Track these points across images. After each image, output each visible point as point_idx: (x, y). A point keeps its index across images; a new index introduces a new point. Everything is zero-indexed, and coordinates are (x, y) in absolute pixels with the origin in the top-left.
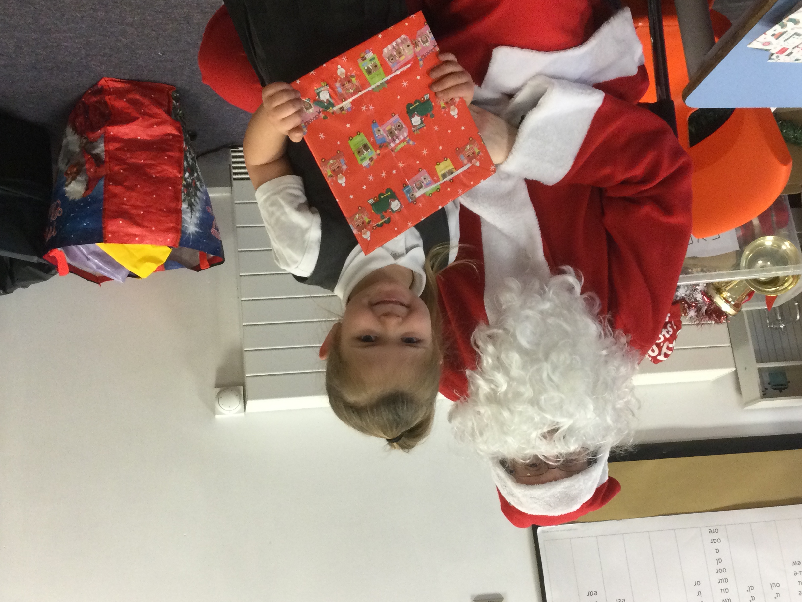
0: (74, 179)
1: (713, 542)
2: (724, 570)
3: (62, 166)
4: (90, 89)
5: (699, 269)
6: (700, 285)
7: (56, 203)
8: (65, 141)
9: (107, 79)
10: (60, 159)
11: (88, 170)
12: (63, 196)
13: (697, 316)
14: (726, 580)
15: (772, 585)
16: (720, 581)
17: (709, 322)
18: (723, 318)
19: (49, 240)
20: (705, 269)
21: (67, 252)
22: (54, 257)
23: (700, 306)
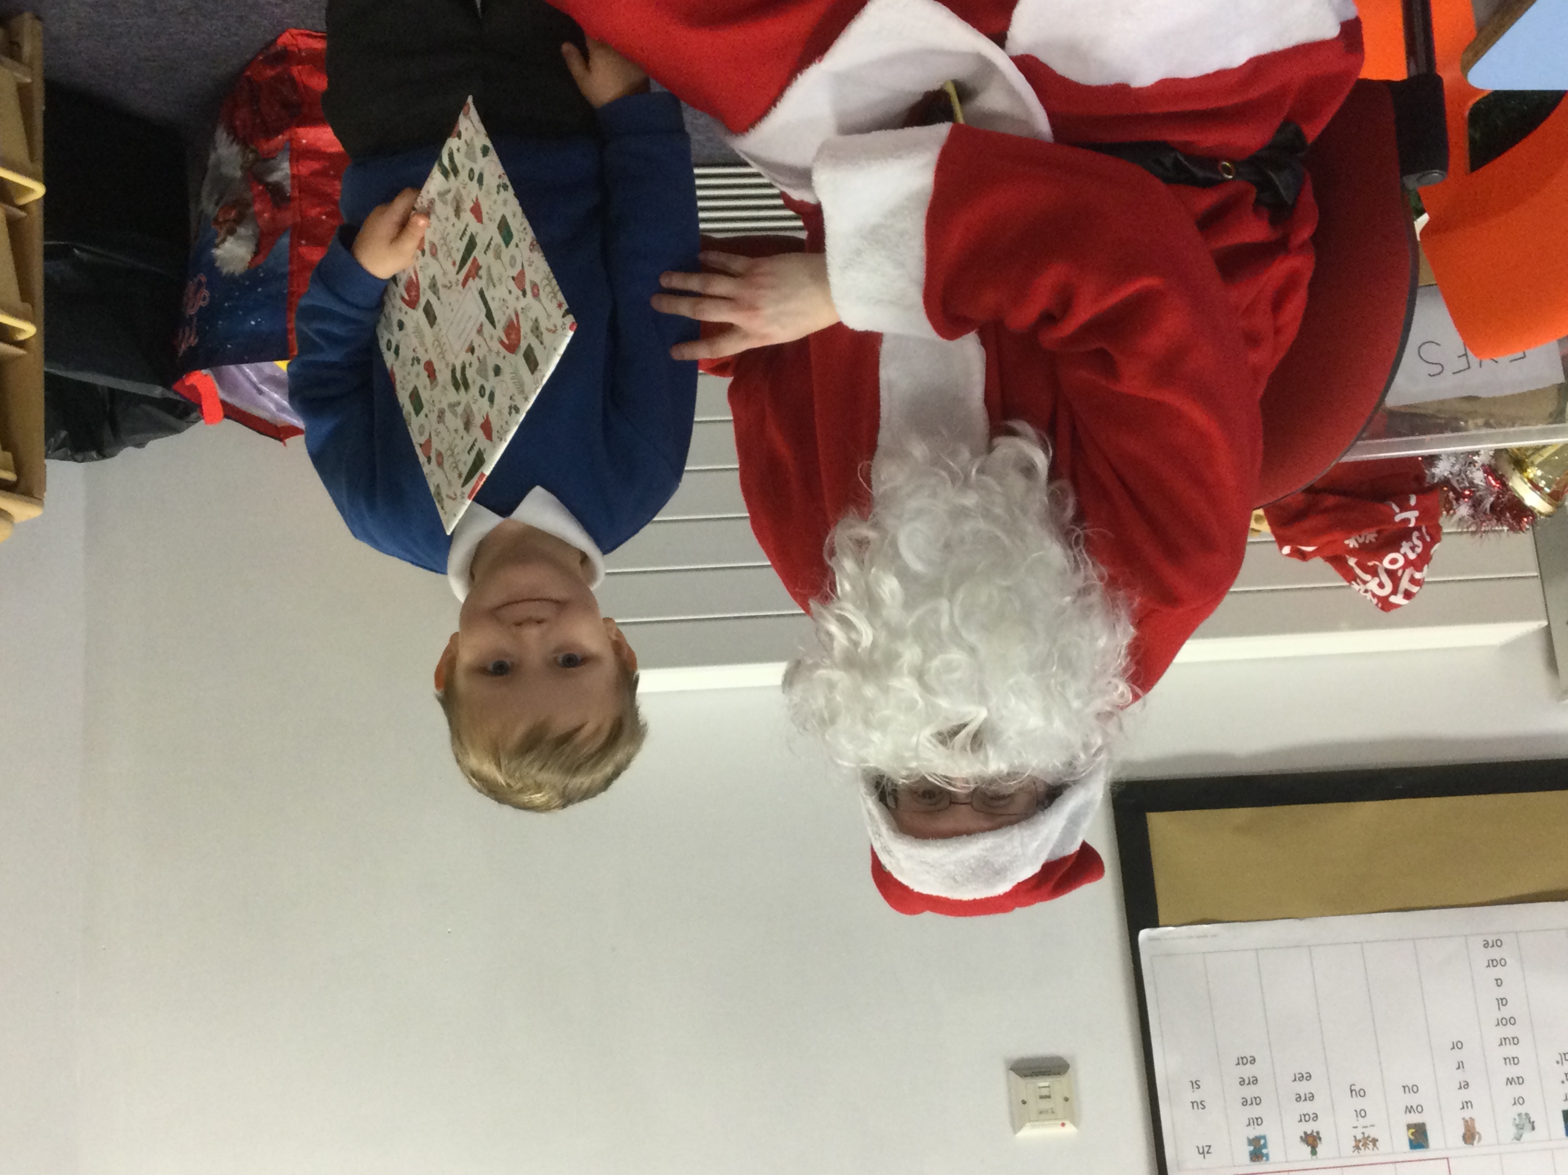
0: (231, 232)
1: (1491, 965)
2: (1511, 1021)
3: (209, 207)
4: (261, 52)
5: (1480, 421)
6: (1482, 452)
7: (196, 280)
8: (213, 157)
9: (295, 31)
10: (204, 194)
11: (259, 214)
12: (211, 266)
13: (1473, 516)
14: (1515, 1041)
16: (1503, 1041)
17: (1497, 528)
18: (1525, 520)
19: (184, 352)
20: (1492, 421)
21: (220, 379)
22: (193, 388)
23: (1481, 496)
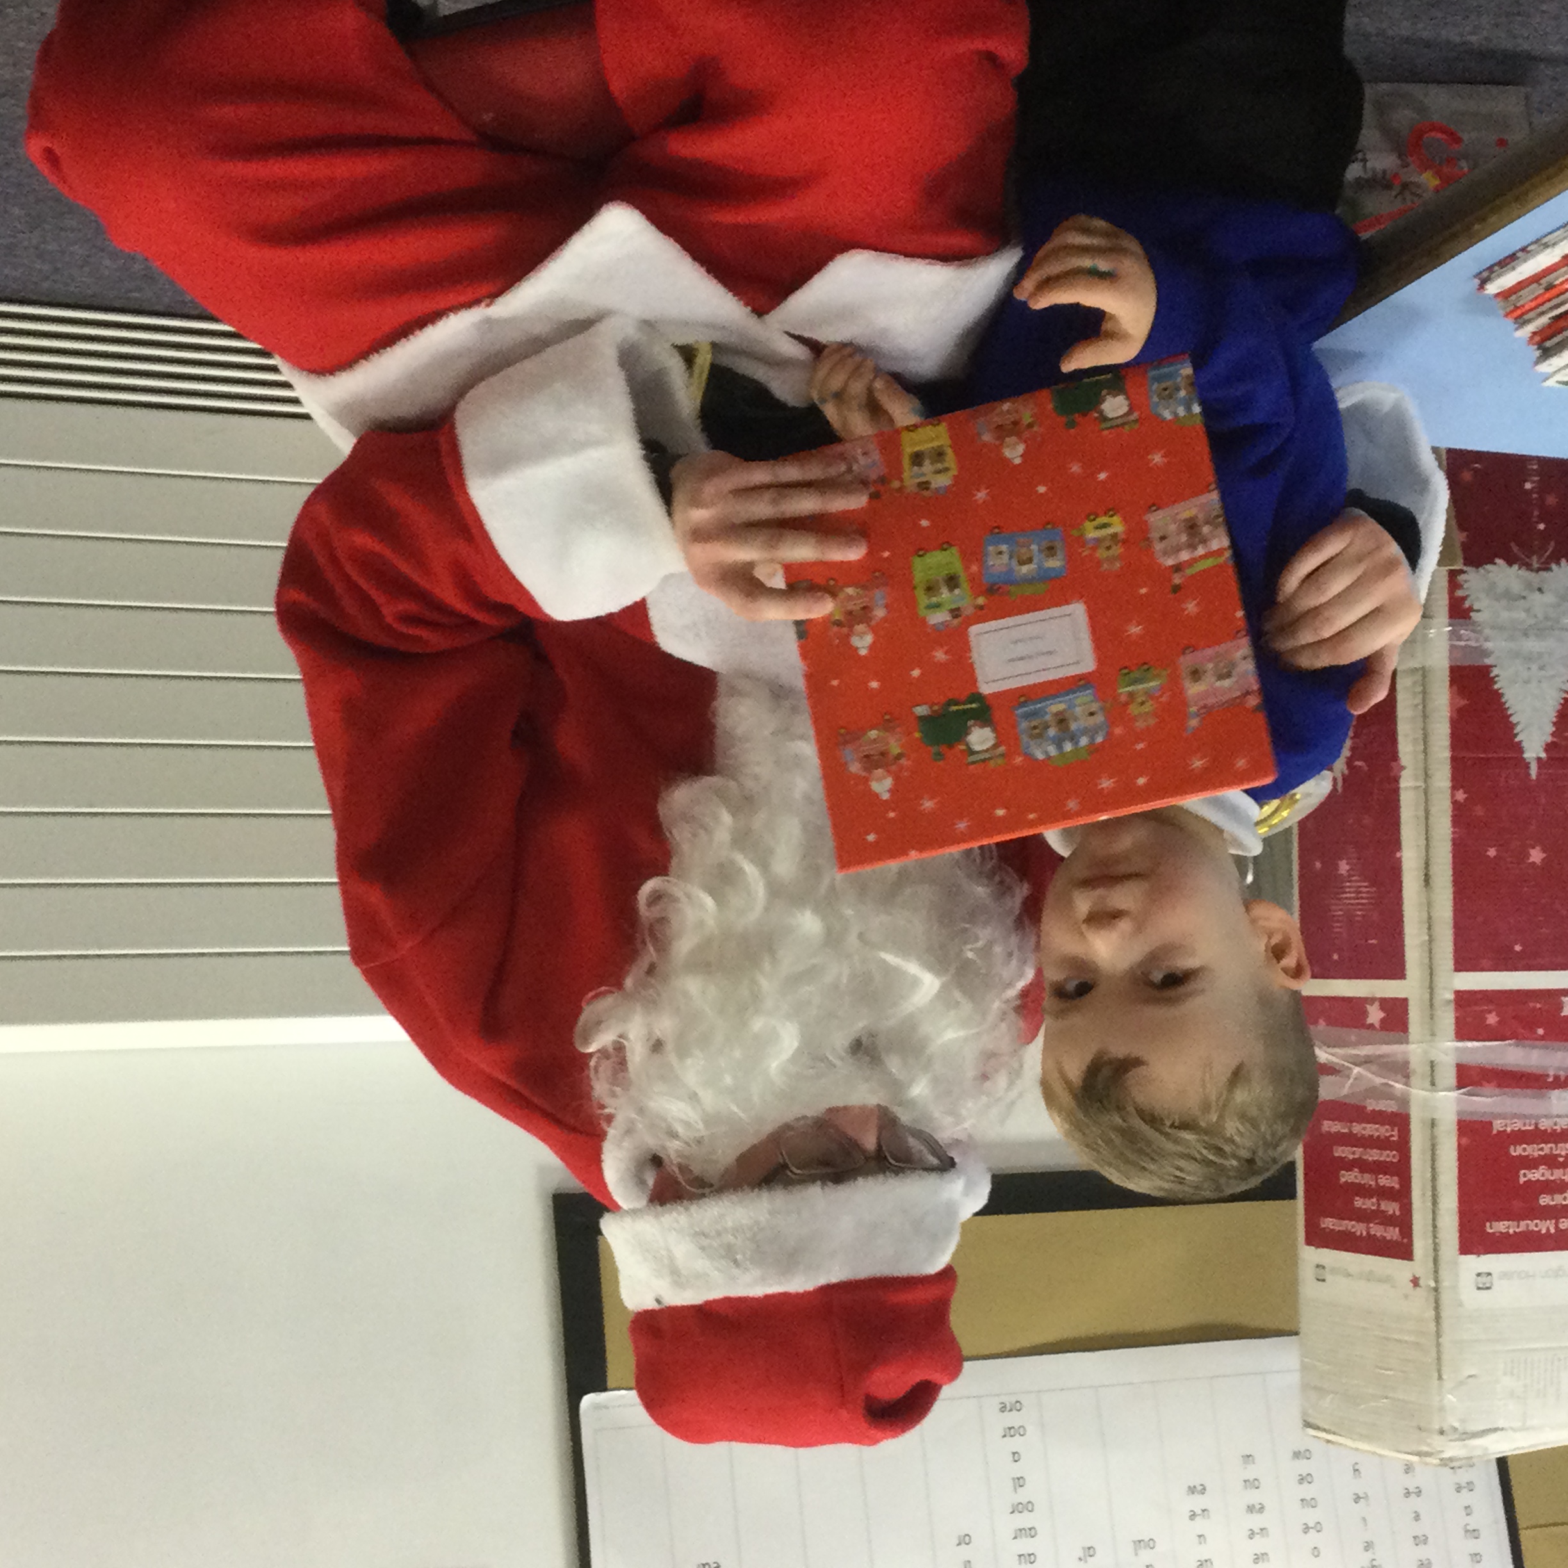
1: (1008, 1435)
2: (1025, 1507)
14: (1031, 1532)
15: (1140, 1544)
16: (1020, 1533)
